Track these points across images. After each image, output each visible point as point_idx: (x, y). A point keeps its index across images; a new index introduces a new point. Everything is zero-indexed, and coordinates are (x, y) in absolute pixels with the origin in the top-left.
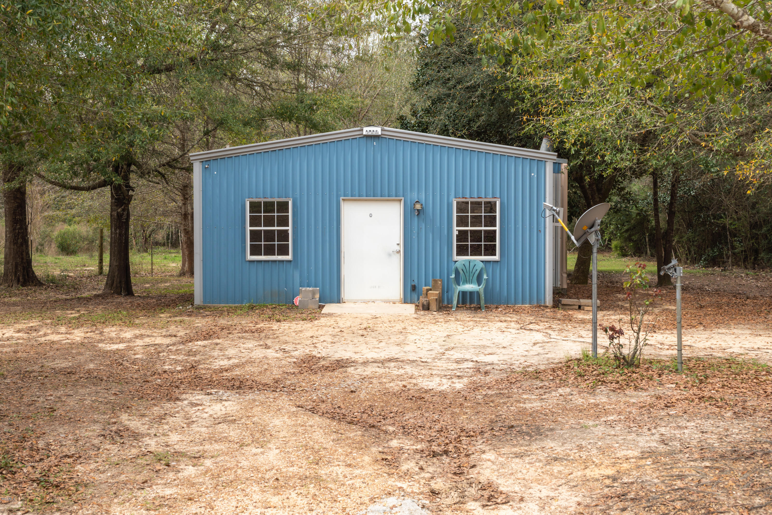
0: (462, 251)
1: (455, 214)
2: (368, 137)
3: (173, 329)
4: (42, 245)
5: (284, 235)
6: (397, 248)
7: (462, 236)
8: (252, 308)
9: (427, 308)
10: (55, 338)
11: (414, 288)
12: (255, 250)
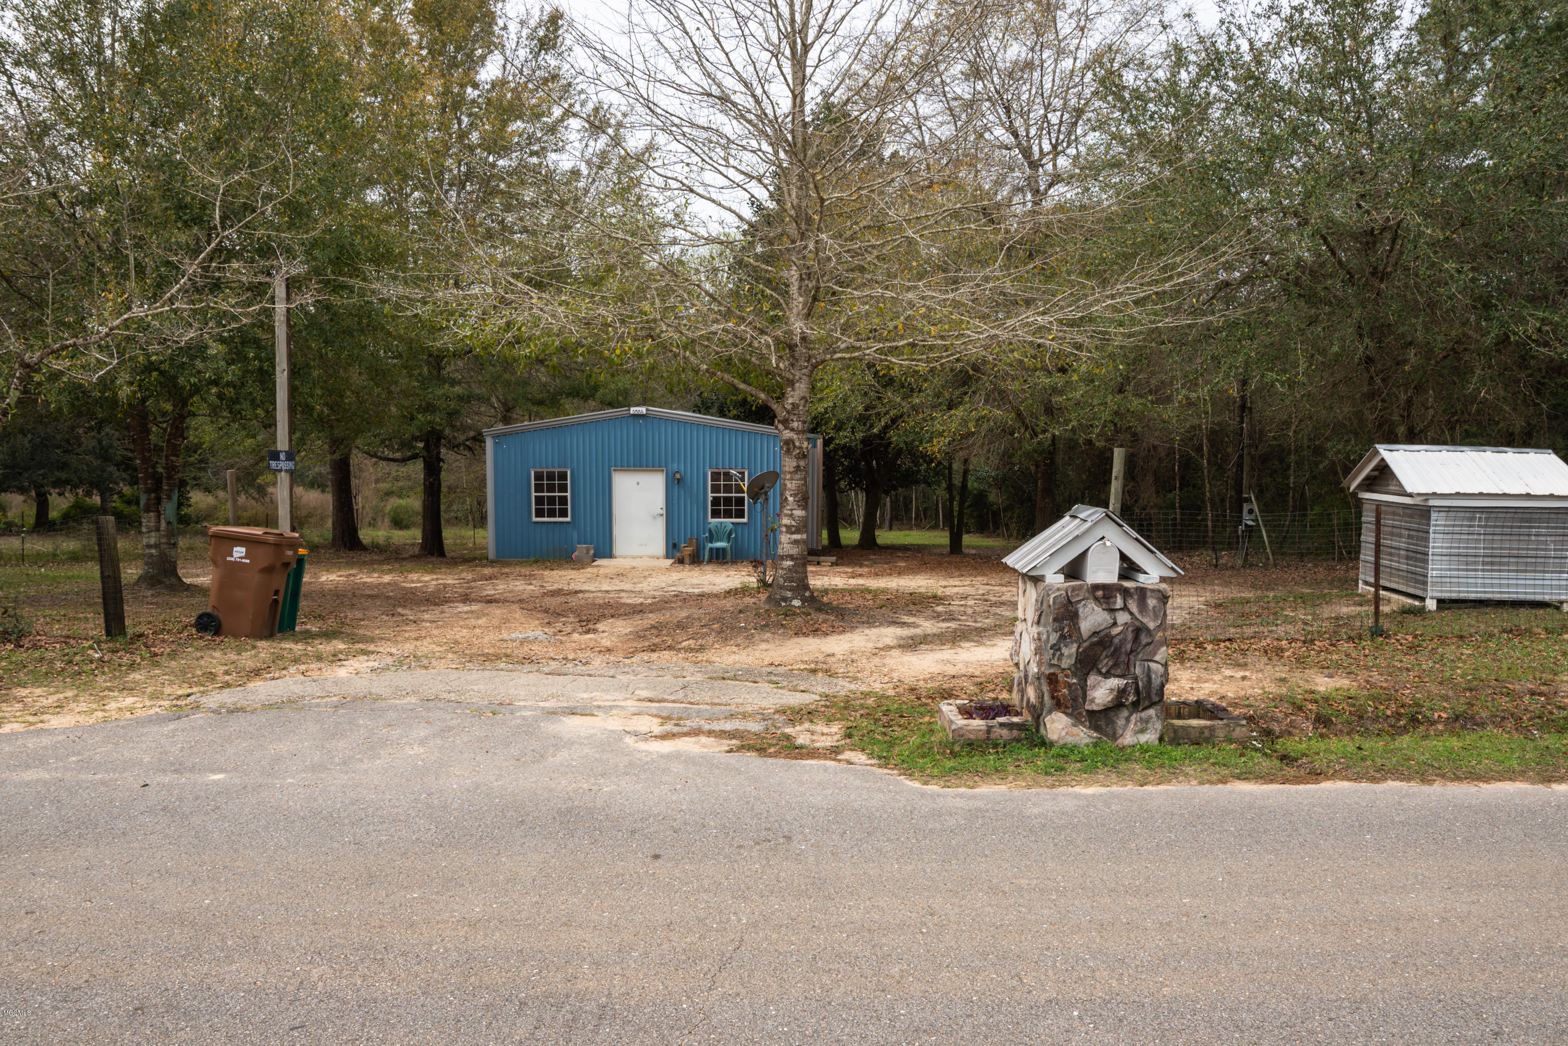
0: (716, 514)
1: (710, 483)
2: (634, 416)
3: (464, 575)
4: (374, 520)
5: (563, 500)
6: (661, 512)
7: (716, 502)
8: (536, 562)
9: (681, 561)
10: (369, 580)
11: (675, 546)
12: (539, 513)
